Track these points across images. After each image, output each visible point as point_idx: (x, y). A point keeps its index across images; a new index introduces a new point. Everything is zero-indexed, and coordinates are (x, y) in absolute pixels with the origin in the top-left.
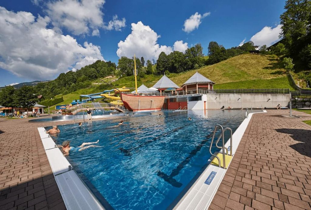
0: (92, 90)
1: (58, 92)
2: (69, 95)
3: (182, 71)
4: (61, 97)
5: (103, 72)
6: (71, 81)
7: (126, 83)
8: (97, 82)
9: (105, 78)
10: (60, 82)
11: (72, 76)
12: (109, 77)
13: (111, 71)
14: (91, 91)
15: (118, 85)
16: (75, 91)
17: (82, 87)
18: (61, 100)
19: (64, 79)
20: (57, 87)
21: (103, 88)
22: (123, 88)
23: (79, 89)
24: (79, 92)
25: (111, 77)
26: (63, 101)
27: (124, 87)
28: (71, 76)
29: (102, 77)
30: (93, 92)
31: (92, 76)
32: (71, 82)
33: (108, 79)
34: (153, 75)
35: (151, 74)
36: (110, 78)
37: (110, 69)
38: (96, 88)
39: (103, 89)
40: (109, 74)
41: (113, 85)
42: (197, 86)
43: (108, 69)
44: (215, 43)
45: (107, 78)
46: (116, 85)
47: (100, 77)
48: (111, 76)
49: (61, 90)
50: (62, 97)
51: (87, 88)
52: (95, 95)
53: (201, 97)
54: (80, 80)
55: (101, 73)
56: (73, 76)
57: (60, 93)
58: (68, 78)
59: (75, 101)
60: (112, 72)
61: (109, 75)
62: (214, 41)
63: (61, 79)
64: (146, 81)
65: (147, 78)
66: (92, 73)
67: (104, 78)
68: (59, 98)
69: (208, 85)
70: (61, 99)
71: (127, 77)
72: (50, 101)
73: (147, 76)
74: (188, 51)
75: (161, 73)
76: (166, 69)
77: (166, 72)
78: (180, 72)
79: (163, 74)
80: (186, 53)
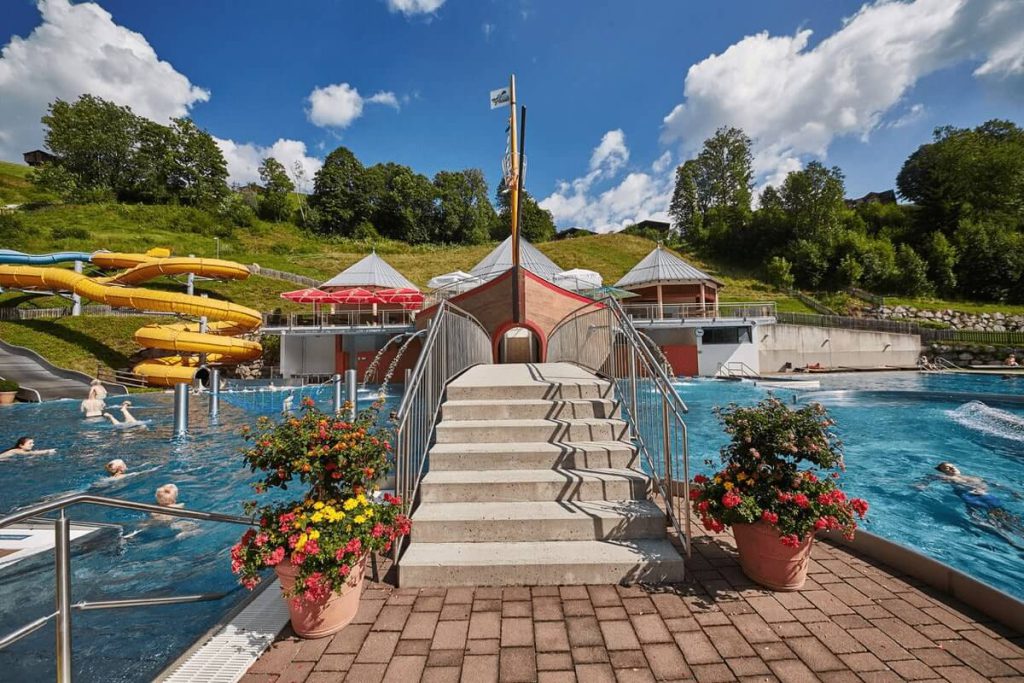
3: (424, 241)
22: (152, 253)
27: (163, 251)
34: (290, 225)
35: (284, 220)
53: (749, 329)
65: (267, 234)
73: (264, 225)
74: (443, 180)
75: (335, 227)
76: (357, 219)
77: (363, 227)
78: (418, 242)
79: (346, 233)
80: (438, 184)
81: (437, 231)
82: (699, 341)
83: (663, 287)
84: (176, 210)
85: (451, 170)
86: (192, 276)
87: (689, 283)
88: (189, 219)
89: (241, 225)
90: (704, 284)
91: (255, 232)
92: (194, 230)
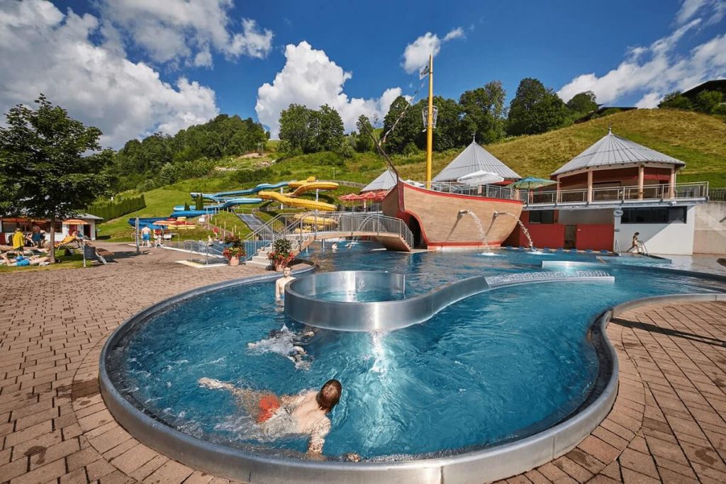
0: (217, 182)
1: (124, 184)
2: (159, 192)
3: (449, 148)
4: (139, 196)
5: (237, 143)
6: (158, 158)
7: (310, 170)
8: (223, 166)
9: (242, 157)
10: (127, 160)
11: (161, 148)
12: (250, 156)
13: (257, 142)
14: (217, 186)
15: (289, 173)
16: (171, 182)
17: (190, 174)
18: (140, 204)
19: (139, 153)
20: (120, 174)
21: (248, 178)
22: (308, 179)
23: (184, 178)
24: (183, 186)
25: (256, 155)
26: (145, 207)
27: (312, 178)
28: (158, 147)
29: (234, 154)
30: (222, 187)
31: (211, 150)
32: (158, 163)
33: (248, 159)
34: (371, 152)
35: (369, 150)
36: (254, 158)
37: (254, 135)
38: (228, 178)
39: (247, 181)
40: (252, 148)
41: (276, 174)
42: (642, 174)
43: (249, 135)
44: (536, 82)
45: (245, 156)
46: (282, 174)
47: (230, 155)
48: (255, 152)
49: (130, 180)
50: (143, 196)
51: (205, 178)
52: (230, 195)
53: (685, 209)
54: (181, 157)
55: (233, 144)
56: (162, 145)
57: (126, 189)
58: (149, 151)
59: (183, 209)
60: (259, 144)
61: (251, 152)
62: (533, 78)
63: (131, 154)
64: (361, 168)
65: (360, 160)
66: (210, 144)
67: (239, 156)
68: (135, 197)
69: (670, 174)
70: (138, 199)
71: (306, 156)
72: (111, 205)
73: (358, 155)
74: (467, 98)
75: (394, 149)
76: (406, 141)
77: (408, 146)
78: (445, 149)
79: (400, 152)
80: (462, 102)
81: (459, 139)
82: (617, 221)
83: (594, 172)
84: (324, 154)
85: (472, 89)
86: (317, 190)
87: (623, 167)
88: (327, 158)
89: (348, 157)
90: (642, 166)
91: (354, 160)
92: (329, 164)
